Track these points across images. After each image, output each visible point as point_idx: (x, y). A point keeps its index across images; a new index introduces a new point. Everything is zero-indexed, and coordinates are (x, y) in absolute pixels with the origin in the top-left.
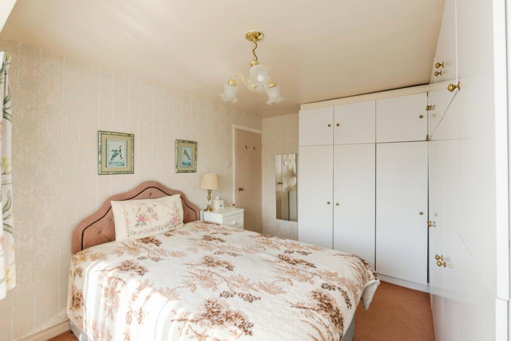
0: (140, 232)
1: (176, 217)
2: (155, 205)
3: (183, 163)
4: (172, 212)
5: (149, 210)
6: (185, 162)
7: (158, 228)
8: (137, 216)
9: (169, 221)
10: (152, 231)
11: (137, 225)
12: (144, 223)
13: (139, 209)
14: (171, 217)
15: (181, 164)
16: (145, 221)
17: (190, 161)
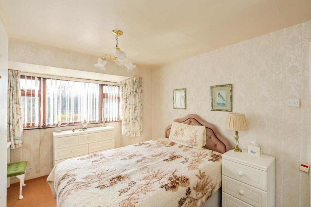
0: (175, 139)
1: (193, 140)
2: (185, 128)
3: (217, 104)
4: (192, 135)
5: (181, 130)
6: (219, 103)
7: (182, 141)
8: (175, 131)
9: (188, 140)
10: (179, 141)
11: (174, 135)
12: (177, 136)
13: (178, 128)
14: (190, 138)
15: (216, 104)
16: (178, 135)
17: (224, 102)
